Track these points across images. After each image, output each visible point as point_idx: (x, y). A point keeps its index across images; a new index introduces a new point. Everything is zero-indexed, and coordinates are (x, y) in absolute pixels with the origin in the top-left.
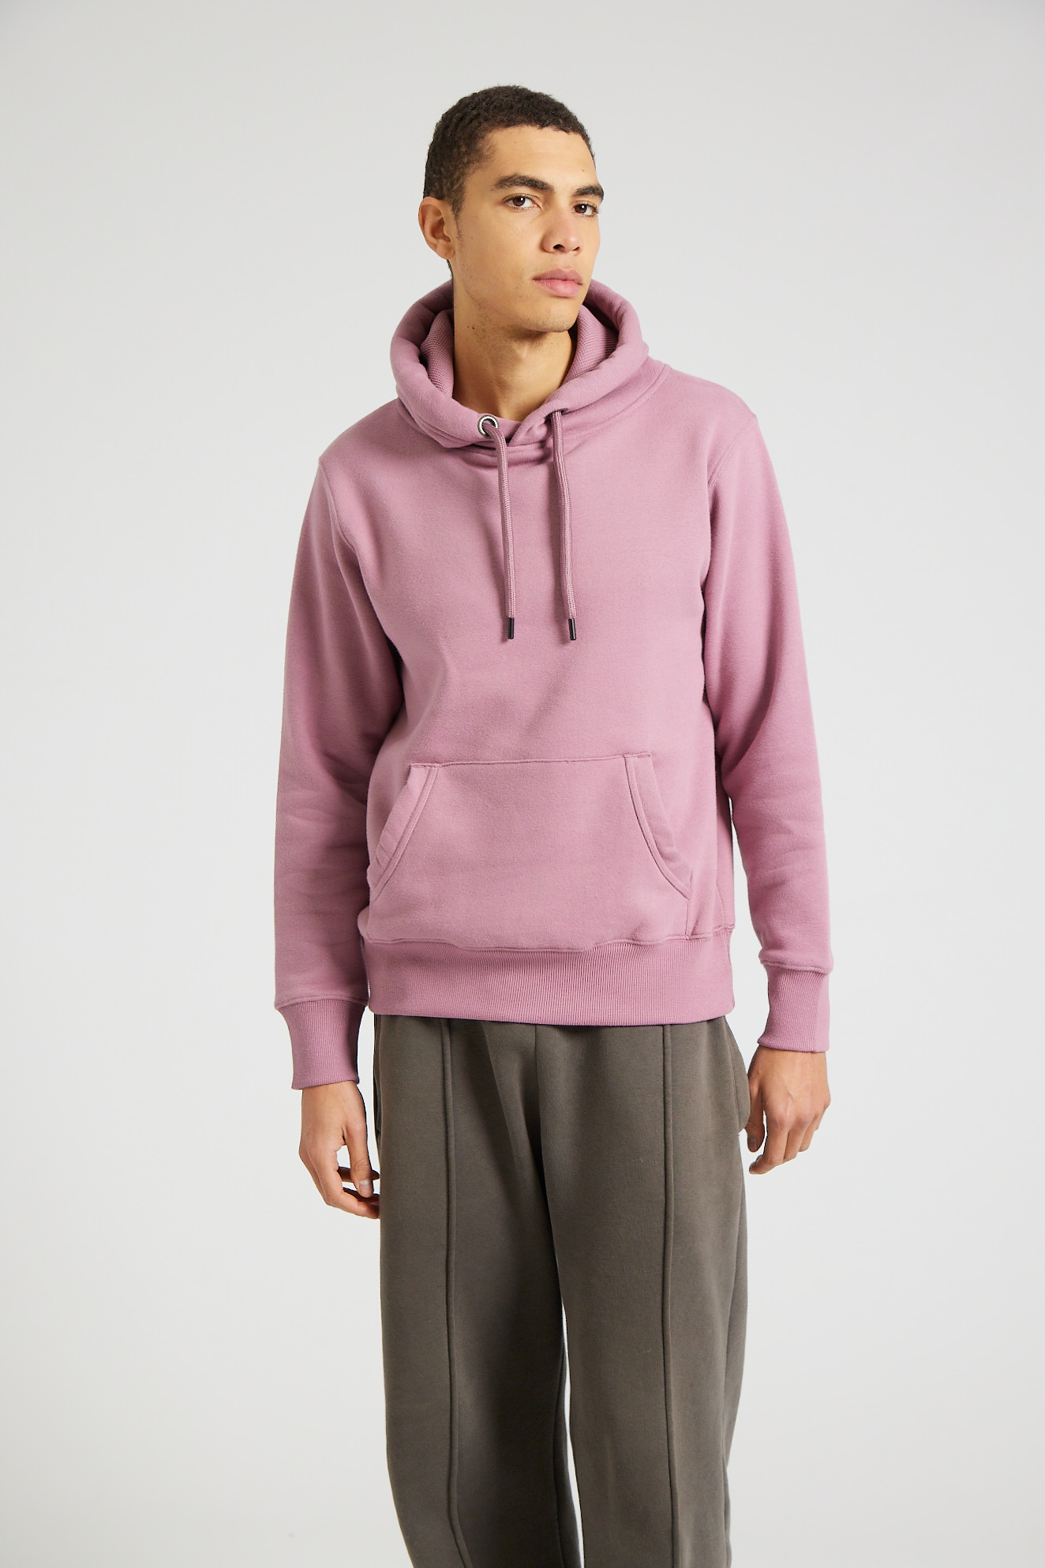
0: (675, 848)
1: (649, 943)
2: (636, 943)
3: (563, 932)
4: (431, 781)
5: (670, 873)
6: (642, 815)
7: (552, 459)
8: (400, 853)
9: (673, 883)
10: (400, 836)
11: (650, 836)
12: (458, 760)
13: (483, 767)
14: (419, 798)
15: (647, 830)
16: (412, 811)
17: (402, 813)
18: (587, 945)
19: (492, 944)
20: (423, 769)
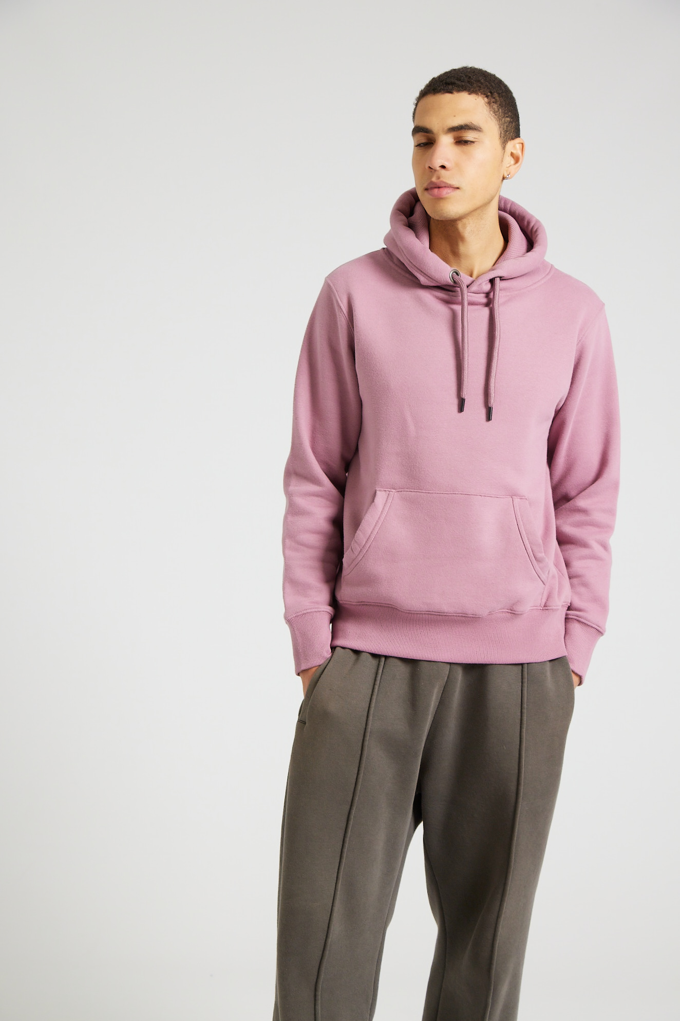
0: (544, 554)
1: (520, 613)
2: (513, 613)
3: (469, 603)
4: (390, 501)
5: (539, 570)
6: (524, 533)
7: (491, 306)
8: (367, 546)
9: (540, 576)
10: (368, 535)
11: (528, 546)
12: (407, 489)
13: (425, 494)
14: (382, 512)
15: (527, 542)
16: (377, 520)
17: (370, 521)
18: (484, 613)
19: (424, 608)
20: (384, 493)
